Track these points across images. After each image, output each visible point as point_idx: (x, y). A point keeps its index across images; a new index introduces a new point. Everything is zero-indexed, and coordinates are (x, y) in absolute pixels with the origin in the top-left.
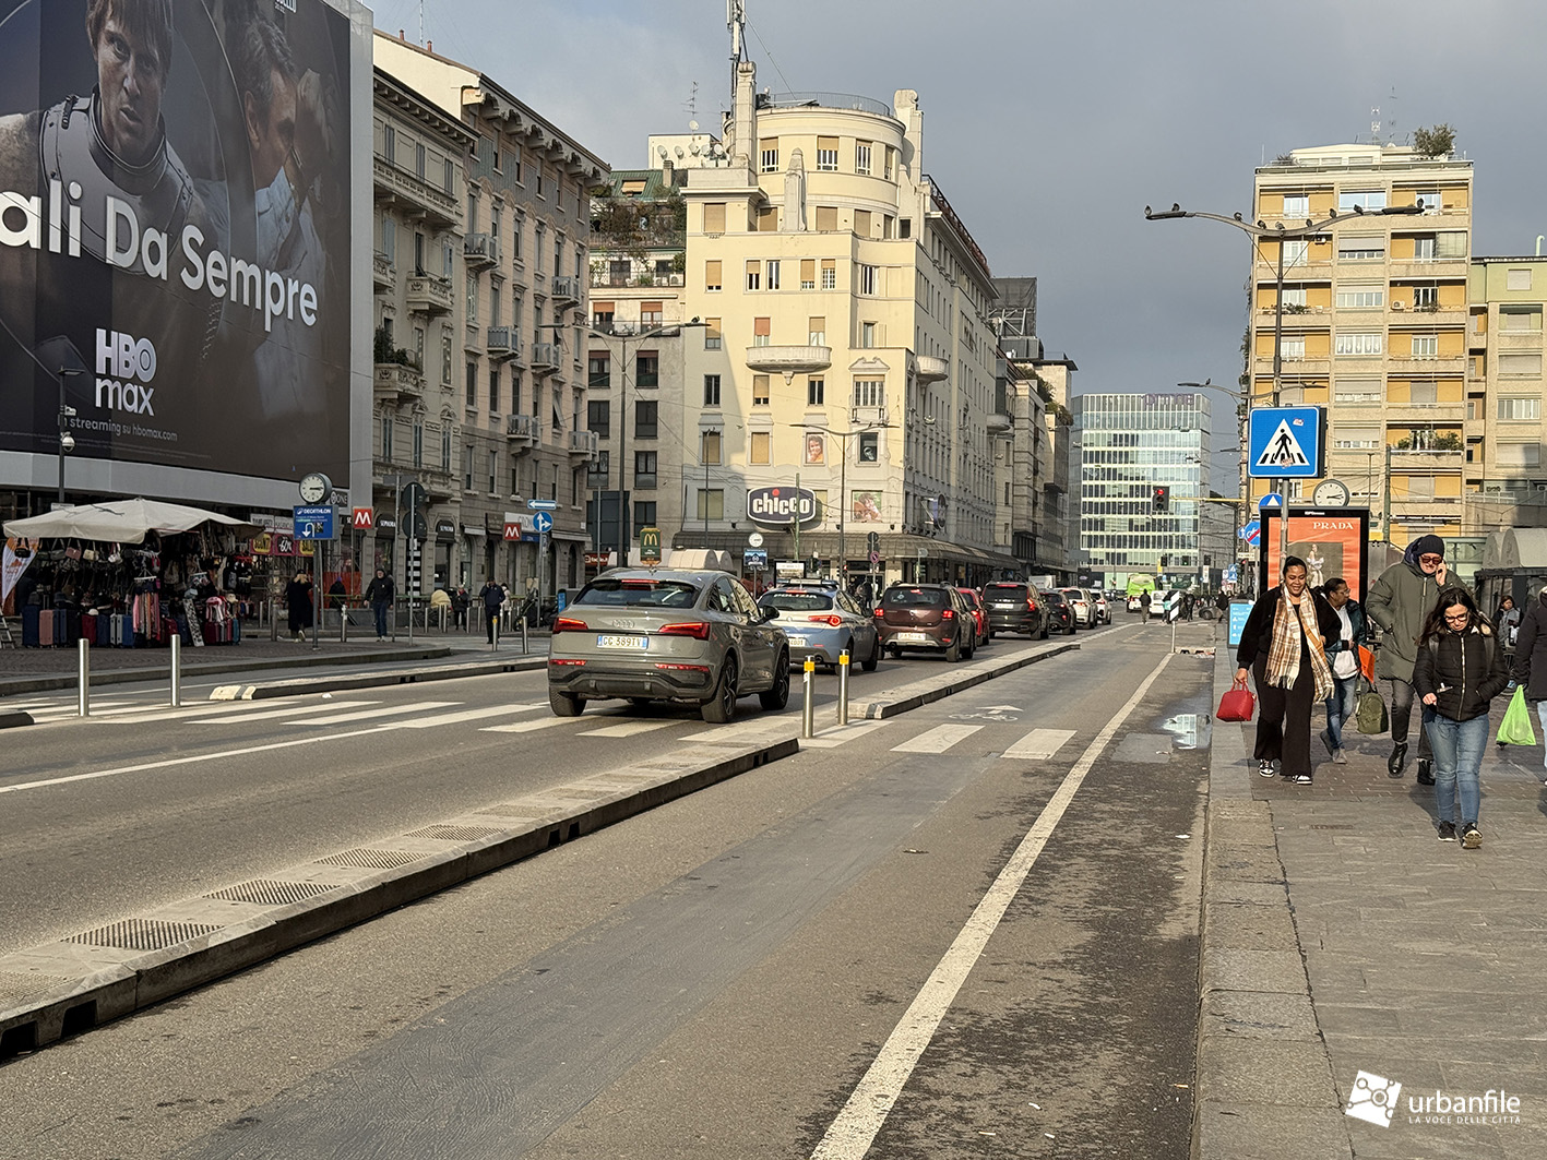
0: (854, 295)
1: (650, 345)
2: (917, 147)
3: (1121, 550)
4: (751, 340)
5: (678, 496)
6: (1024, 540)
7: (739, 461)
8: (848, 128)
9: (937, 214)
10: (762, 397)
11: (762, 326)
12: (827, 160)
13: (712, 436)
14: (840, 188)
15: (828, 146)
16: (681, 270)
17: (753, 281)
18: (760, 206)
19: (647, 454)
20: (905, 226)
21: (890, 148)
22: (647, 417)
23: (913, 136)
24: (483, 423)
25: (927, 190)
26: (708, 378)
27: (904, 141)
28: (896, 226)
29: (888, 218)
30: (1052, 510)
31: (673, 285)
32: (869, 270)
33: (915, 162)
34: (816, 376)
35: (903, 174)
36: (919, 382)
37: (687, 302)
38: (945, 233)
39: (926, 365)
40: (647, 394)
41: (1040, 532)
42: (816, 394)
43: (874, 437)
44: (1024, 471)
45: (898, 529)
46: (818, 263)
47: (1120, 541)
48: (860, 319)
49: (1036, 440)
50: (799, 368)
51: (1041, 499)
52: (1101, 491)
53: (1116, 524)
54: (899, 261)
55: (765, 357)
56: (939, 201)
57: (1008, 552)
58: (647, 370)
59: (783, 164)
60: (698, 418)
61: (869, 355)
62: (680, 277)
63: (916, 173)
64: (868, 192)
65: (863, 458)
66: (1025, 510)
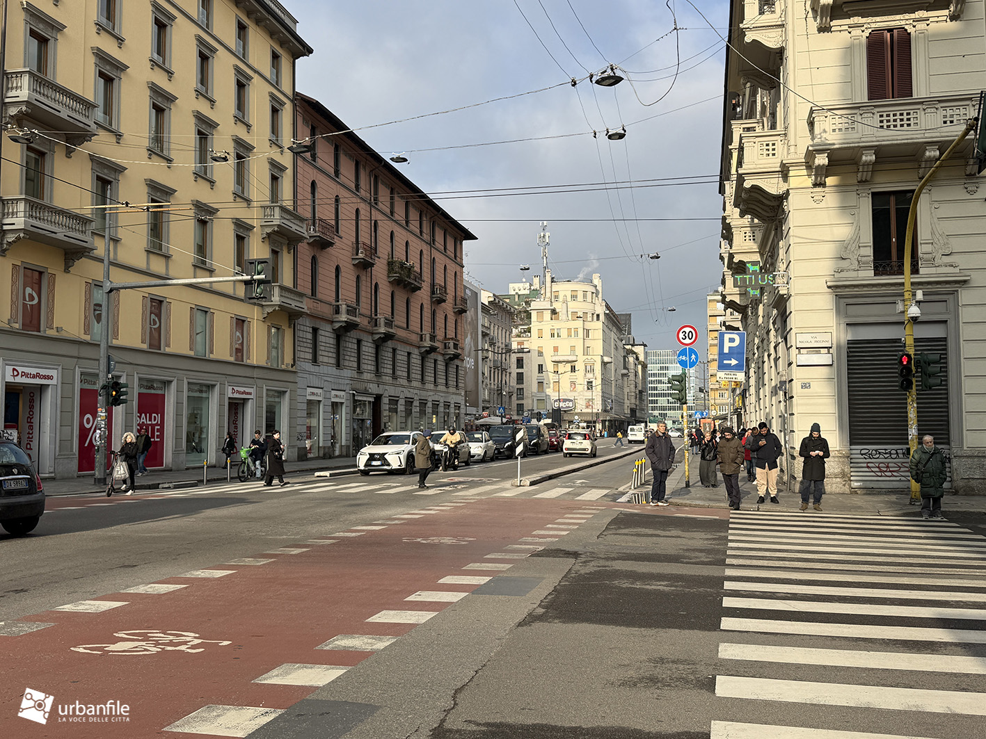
0: (584, 339)
1: (520, 355)
2: (600, 291)
3: (665, 412)
4: (552, 353)
5: (530, 402)
6: (633, 411)
7: (549, 391)
8: (581, 288)
9: (608, 312)
10: (556, 370)
11: (556, 349)
12: (574, 297)
13: (540, 383)
14: (578, 306)
15: (574, 293)
16: (530, 332)
17: (552, 335)
18: (554, 312)
19: (520, 389)
20: (598, 316)
21: (593, 293)
22: (520, 377)
23: (599, 288)
24: (492, 386)
25: (604, 304)
26: (539, 365)
27: (597, 290)
28: (595, 316)
29: (593, 314)
30: (641, 399)
31: (527, 336)
32: (588, 331)
33: (600, 296)
34: (573, 364)
35: (597, 300)
36: (604, 364)
37: (532, 343)
38: (610, 317)
39: (606, 359)
40: (520, 371)
41: (638, 408)
42: (573, 369)
43: (591, 382)
44: (633, 386)
45: (600, 411)
46: (573, 330)
47: (663, 408)
48: (586, 346)
49: (636, 375)
50: (568, 362)
51: (638, 396)
52: (655, 389)
53: (662, 401)
54: (597, 327)
55: (557, 359)
56: (608, 307)
57: (629, 416)
58: (520, 363)
59: (561, 299)
60: (537, 378)
61: (589, 357)
62: (529, 334)
63: (600, 299)
64: (587, 307)
65: (588, 389)
66: (633, 401)
